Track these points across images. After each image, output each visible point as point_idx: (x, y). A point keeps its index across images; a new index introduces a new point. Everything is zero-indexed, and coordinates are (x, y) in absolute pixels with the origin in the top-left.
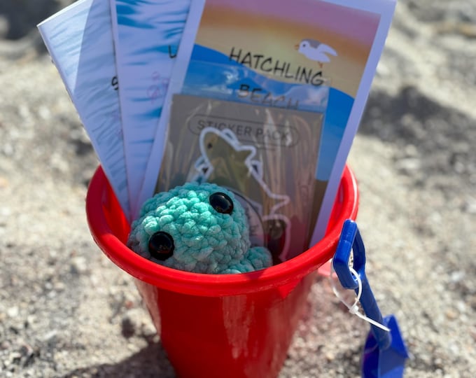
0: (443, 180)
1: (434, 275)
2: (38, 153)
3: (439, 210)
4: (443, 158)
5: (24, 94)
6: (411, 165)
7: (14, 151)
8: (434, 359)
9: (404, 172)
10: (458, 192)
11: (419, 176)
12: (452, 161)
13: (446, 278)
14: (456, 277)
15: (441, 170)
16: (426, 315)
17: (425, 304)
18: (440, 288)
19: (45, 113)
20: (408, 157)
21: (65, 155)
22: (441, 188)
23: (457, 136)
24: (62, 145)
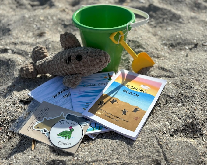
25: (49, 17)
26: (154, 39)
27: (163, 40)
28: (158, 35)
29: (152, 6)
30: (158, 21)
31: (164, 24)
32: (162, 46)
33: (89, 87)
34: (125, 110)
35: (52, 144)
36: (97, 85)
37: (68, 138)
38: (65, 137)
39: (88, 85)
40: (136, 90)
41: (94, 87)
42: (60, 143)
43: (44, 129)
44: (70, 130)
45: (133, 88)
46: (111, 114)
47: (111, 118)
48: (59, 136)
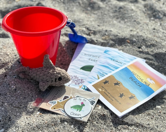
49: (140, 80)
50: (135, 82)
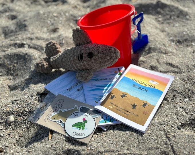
0: (168, 21)
1: (166, 38)
2: (67, 23)
3: (167, 27)
4: (168, 17)
5: (62, 10)
6: (160, 19)
7: (62, 22)
8: (166, 52)
9: (159, 21)
10: (172, 23)
11: (163, 21)
12: (170, 17)
13: (169, 39)
14: (171, 38)
15: (168, 19)
16: (164, 44)
17: (163, 43)
18: (167, 40)
19: (67, 14)
20: (160, 18)
21: (73, 24)
22: (168, 23)
23: (172, 11)
24: (72, 21)
25: (62, 14)
26: (162, 35)
27: (170, 37)
28: (165, 31)
29: (160, 3)
30: (165, 18)
31: (171, 21)
32: (169, 42)
33: (101, 81)
34: (134, 104)
35: (67, 134)
36: (108, 79)
37: (81, 129)
38: (79, 128)
39: (99, 79)
40: (144, 85)
41: (105, 81)
42: (74, 134)
43: (59, 120)
44: (84, 121)
45: (142, 83)
46: (121, 108)
47: (122, 112)
48: (74, 127)
49: (143, 84)
50: (140, 88)
